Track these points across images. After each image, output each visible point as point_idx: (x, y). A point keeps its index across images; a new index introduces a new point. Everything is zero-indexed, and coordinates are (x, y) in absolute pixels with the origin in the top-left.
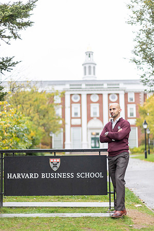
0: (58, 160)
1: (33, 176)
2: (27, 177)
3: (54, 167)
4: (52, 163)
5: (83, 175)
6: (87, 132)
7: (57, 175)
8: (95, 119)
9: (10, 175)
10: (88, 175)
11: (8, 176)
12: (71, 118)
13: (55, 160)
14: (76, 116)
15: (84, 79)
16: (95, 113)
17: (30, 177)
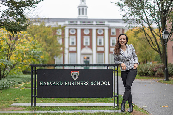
0: (77, 72)
2: (54, 84)
4: (73, 74)
5: (95, 83)
6: (81, 56)
8: (87, 47)
10: (99, 83)
12: (69, 46)
13: (75, 72)
14: (73, 45)
15: (79, 18)
16: (87, 43)
17: (56, 84)
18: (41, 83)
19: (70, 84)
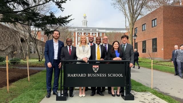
1: (83, 75)
2: (79, 76)
3: (95, 70)
4: (94, 68)
5: (111, 75)
7: (97, 75)
9: (69, 75)
10: (114, 75)
11: (68, 75)
12: (78, 42)
13: (96, 66)
15: (83, 27)
17: (81, 76)
19: (92, 76)
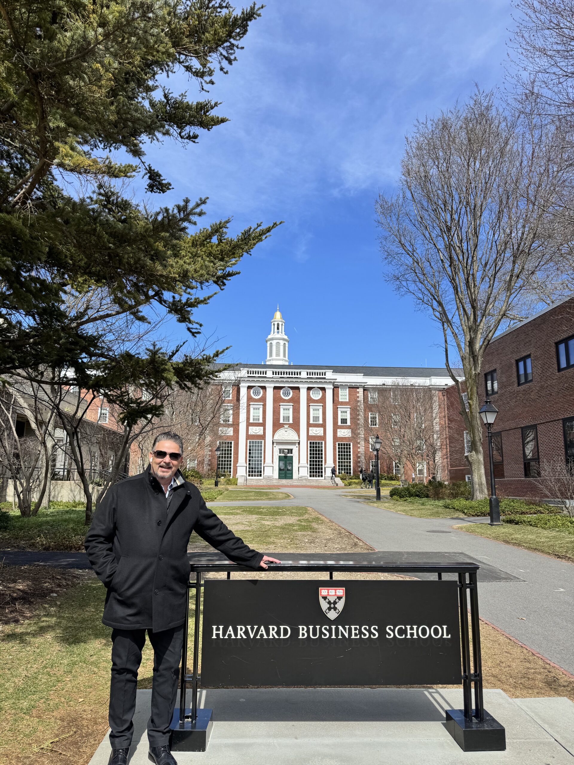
0: (341, 592)
2: (262, 635)
3: (329, 609)
4: (325, 598)
5: (401, 632)
6: (273, 448)
7: (337, 630)
8: (286, 426)
9: (218, 629)
10: (413, 632)
11: (215, 632)
12: (249, 424)
13: (332, 592)
14: (256, 422)
16: (286, 418)
17: (268, 634)
18: (217, 632)
19: (314, 634)
